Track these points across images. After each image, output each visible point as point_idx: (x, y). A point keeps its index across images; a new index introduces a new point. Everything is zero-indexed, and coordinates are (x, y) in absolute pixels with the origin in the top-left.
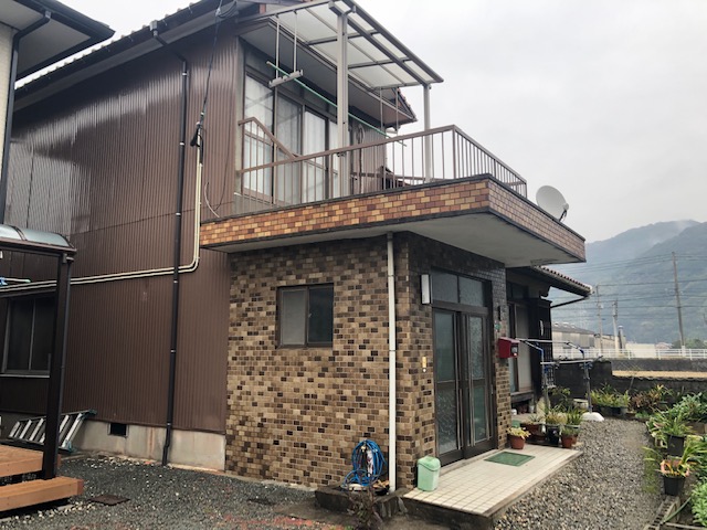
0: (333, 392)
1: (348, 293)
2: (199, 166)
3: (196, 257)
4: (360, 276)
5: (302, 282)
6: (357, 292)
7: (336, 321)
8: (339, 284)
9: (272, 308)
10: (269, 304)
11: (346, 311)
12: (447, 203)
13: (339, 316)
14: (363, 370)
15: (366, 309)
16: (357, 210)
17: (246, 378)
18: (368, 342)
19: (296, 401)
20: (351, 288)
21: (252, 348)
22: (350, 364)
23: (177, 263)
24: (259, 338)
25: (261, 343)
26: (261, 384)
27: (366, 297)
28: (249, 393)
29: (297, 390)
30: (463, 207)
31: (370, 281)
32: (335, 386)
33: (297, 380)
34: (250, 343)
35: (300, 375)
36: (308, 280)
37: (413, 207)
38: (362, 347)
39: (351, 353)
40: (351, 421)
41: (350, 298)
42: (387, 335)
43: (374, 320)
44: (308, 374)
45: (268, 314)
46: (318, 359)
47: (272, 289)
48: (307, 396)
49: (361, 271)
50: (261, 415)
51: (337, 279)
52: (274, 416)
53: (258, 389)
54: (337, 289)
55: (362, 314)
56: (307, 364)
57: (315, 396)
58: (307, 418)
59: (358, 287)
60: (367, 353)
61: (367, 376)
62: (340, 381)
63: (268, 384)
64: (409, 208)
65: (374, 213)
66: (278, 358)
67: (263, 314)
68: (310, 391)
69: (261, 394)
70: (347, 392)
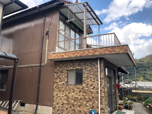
0: (83, 97)
1: (87, 72)
2: (47, 40)
3: (46, 62)
4: (90, 68)
5: (74, 69)
6: (89, 72)
7: (83, 79)
8: (84, 70)
9: (66, 75)
10: (65, 74)
11: (86, 76)
12: (116, 51)
13: (84, 78)
14: (91, 92)
15: (92, 76)
16: (92, 52)
17: (59, 92)
18: (92, 84)
19: (72, 99)
20: (87, 71)
21: (60, 85)
22: (87, 90)
23: (41, 63)
24: (62, 82)
25: (63, 84)
26: (63, 94)
27: (92, 73)
28: (59, 96)
29: (73, 96)
30: (121, 52)
31: (93, 69)
32: (83, 95)
33: (73, 93)
34: (60, 84)
35: (74, 92)
36: (76, 68)
37: (107, 51)
38: (91, 86)
39: (88, 87)
40: (88, 104)
41: (87, 73)
42: (98, 83)
43: (94, 79)
44: (76, 92)
45: (65, 76)
46: (79, 88)
47: (66, 70)
48: (75, 98)
49: (90, 67)
50: (62, 102)
51: (84, 68)
52: (66, 102)
53: (62, 95)
54: (84, 71)
55: (91, 78)
56: (75, 89)
57: (78, 98)
58: (75, 103)
59: (90, 71)
60: (92, 87)
61: (92, 93)
62: (85, 94)
63: (65, 94)
64: (106, 52)
65: (96, 52)
66: (67, 88)
67: (64, 76)
68: (76, 97)
69: (63, 97)
70: (87, 97)
